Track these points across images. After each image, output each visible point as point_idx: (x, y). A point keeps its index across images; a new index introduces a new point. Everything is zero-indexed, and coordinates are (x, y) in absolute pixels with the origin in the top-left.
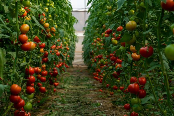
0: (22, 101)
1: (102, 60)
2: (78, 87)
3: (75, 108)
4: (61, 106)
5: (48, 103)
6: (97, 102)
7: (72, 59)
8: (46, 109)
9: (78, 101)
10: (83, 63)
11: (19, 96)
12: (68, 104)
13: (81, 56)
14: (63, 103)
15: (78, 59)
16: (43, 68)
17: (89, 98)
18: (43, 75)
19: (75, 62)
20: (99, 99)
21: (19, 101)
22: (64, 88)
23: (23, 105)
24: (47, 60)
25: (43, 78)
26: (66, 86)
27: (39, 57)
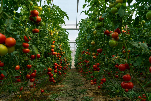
0: (52, 74)
1: (81, 64)
2: (73, 75)
3: (72, 81)
4: (67, 81)
5: (62, 80)
6: (80, 79)
7: (71, 66)
8: (61, 82)
9: (74, 79)
10: (75, 68)
11: (51, 72)
12: (70, 80)
13: (74, 65)
14: (68, 80)
15: (73, 67)
16: (60, 65)
17: (77, 78)
18: (60, 68)
19: (72, 67)
20: (81, 78)
21: (51, 74)
22: (68, 75)
23: (52, 76)
24: (62, 63)
25: (60, 69)
26: (69, 75)
27: (59, 61)
